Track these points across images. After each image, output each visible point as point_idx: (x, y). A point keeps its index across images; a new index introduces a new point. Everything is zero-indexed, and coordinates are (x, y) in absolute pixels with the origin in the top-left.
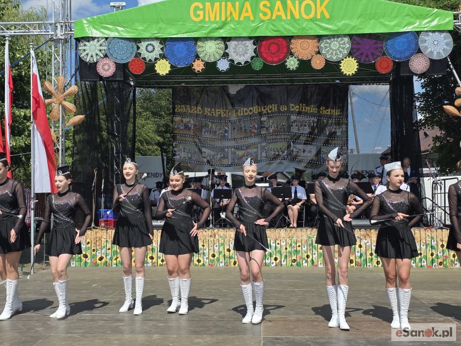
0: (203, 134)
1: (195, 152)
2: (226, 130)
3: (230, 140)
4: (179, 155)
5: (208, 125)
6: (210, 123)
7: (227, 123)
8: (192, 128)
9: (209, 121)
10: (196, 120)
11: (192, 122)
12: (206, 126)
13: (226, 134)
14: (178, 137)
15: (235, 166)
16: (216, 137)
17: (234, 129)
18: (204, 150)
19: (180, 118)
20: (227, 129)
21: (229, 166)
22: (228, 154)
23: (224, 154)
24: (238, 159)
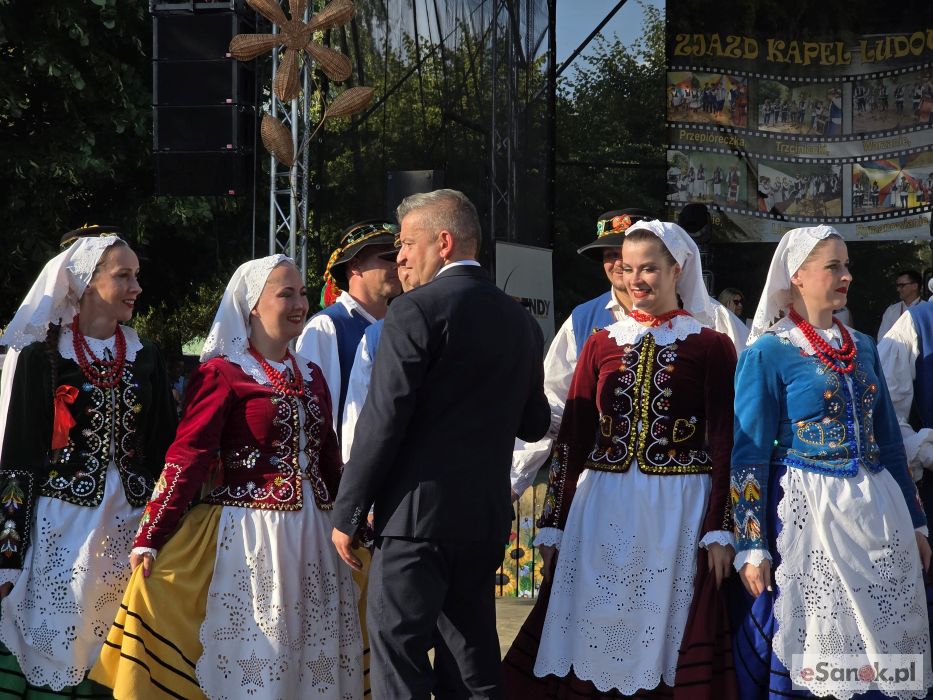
0: (761, 121)
1: (736, 179)
2: (834, 107)
3: (848, 137)
4: (684, 188)
5: (778, 93)
6: (784, 88)
7: (841, 83)
8: (727, 104)
9: (782, 81)
10: (739, 79)
11: (727, 85)
12: (773, 96)
13: (837, 121)
14: (683, 134)
15: (863, 221)
16: (804, 131)
17: (862, 102)
18: (763, 171)
19: (690, 74)
20: (838, 102)
21: (845, 220)
22: (841, 183)
23: (828, 185)
24: (873, 198)
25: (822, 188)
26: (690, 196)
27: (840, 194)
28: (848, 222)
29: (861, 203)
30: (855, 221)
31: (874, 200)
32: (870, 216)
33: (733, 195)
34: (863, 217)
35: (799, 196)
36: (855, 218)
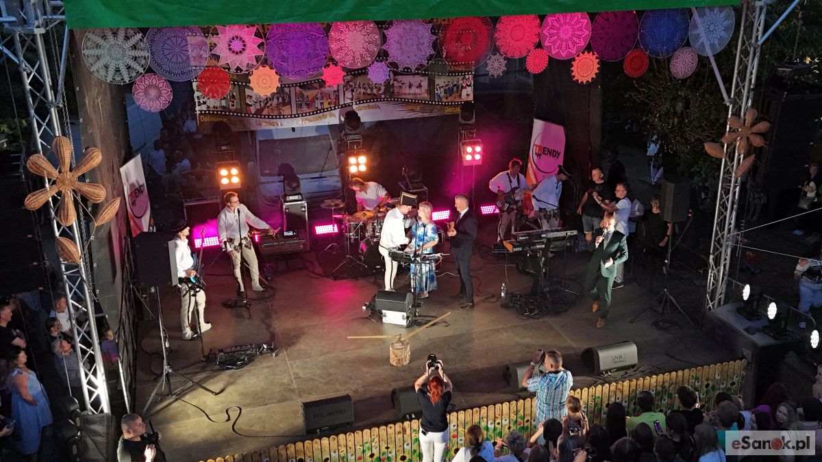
1: (233, 97)
4: (204, 103)
15: (302, 116)
21: (293, 116)
22: (290, 97)
23: (283, 98)
24: (307, 104)
25: (280, 100)
26: (208, 107)
27: (290, 103)
28: (295, 117)
29: (301, 107)
30: (299, 116)
31: (308, 105)
32: (306, 113)
33: (233, 105)
34: (302, 114)
35: (269, 105)
36: (298, 114)
